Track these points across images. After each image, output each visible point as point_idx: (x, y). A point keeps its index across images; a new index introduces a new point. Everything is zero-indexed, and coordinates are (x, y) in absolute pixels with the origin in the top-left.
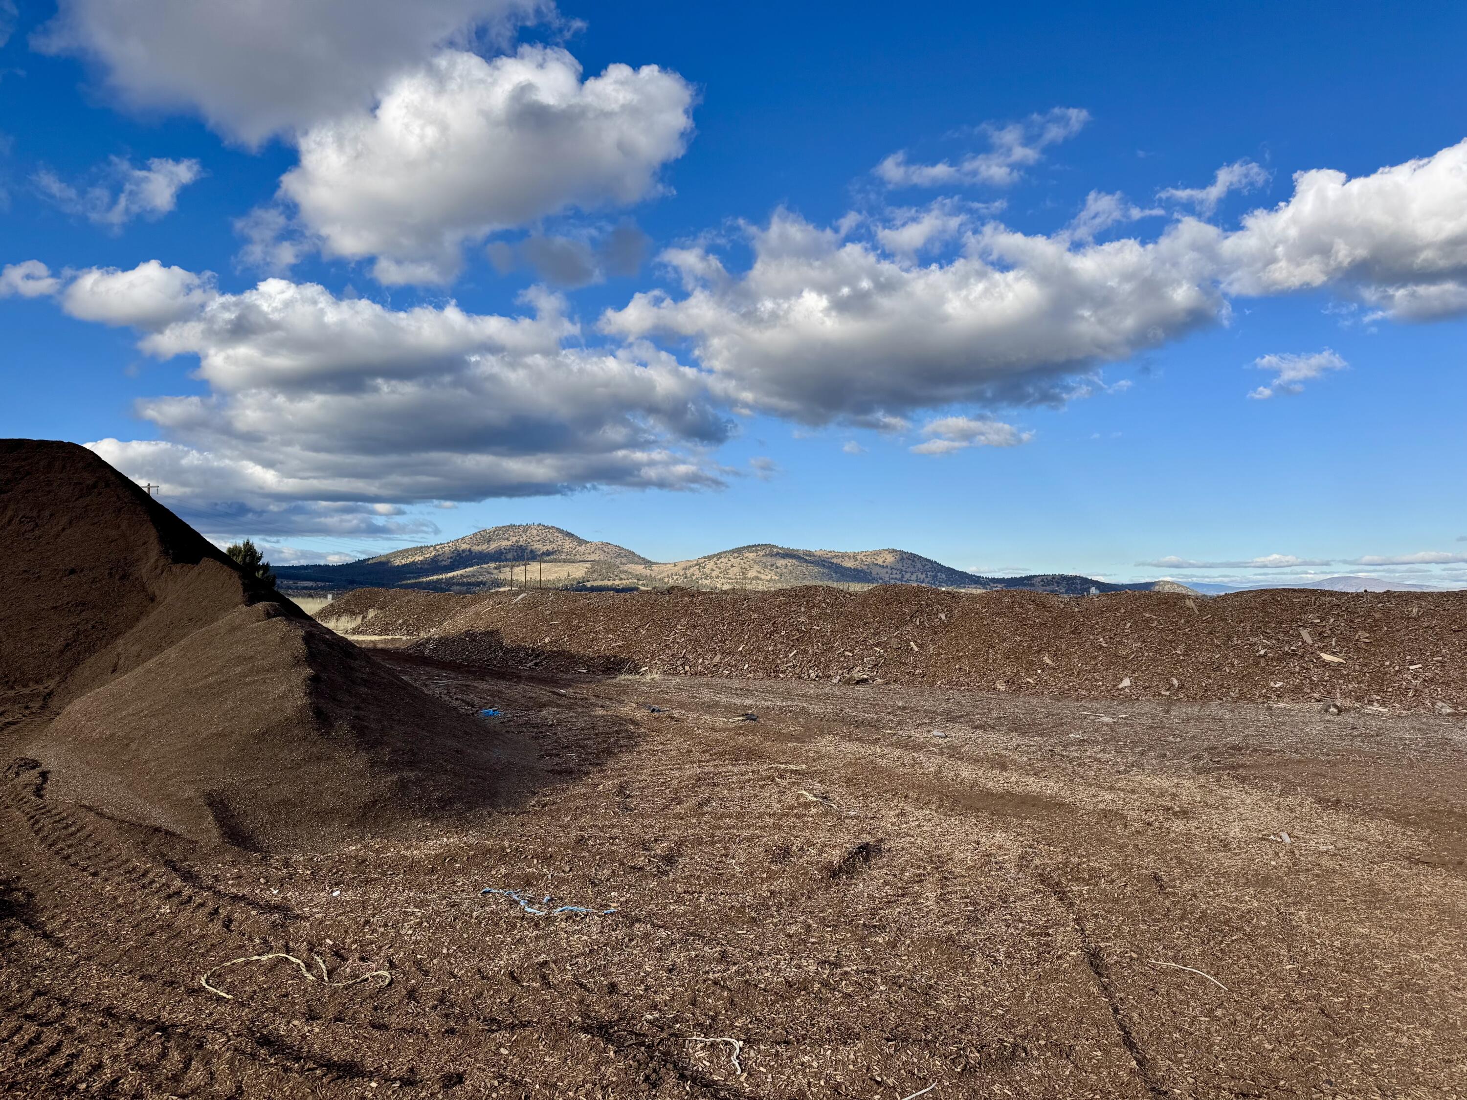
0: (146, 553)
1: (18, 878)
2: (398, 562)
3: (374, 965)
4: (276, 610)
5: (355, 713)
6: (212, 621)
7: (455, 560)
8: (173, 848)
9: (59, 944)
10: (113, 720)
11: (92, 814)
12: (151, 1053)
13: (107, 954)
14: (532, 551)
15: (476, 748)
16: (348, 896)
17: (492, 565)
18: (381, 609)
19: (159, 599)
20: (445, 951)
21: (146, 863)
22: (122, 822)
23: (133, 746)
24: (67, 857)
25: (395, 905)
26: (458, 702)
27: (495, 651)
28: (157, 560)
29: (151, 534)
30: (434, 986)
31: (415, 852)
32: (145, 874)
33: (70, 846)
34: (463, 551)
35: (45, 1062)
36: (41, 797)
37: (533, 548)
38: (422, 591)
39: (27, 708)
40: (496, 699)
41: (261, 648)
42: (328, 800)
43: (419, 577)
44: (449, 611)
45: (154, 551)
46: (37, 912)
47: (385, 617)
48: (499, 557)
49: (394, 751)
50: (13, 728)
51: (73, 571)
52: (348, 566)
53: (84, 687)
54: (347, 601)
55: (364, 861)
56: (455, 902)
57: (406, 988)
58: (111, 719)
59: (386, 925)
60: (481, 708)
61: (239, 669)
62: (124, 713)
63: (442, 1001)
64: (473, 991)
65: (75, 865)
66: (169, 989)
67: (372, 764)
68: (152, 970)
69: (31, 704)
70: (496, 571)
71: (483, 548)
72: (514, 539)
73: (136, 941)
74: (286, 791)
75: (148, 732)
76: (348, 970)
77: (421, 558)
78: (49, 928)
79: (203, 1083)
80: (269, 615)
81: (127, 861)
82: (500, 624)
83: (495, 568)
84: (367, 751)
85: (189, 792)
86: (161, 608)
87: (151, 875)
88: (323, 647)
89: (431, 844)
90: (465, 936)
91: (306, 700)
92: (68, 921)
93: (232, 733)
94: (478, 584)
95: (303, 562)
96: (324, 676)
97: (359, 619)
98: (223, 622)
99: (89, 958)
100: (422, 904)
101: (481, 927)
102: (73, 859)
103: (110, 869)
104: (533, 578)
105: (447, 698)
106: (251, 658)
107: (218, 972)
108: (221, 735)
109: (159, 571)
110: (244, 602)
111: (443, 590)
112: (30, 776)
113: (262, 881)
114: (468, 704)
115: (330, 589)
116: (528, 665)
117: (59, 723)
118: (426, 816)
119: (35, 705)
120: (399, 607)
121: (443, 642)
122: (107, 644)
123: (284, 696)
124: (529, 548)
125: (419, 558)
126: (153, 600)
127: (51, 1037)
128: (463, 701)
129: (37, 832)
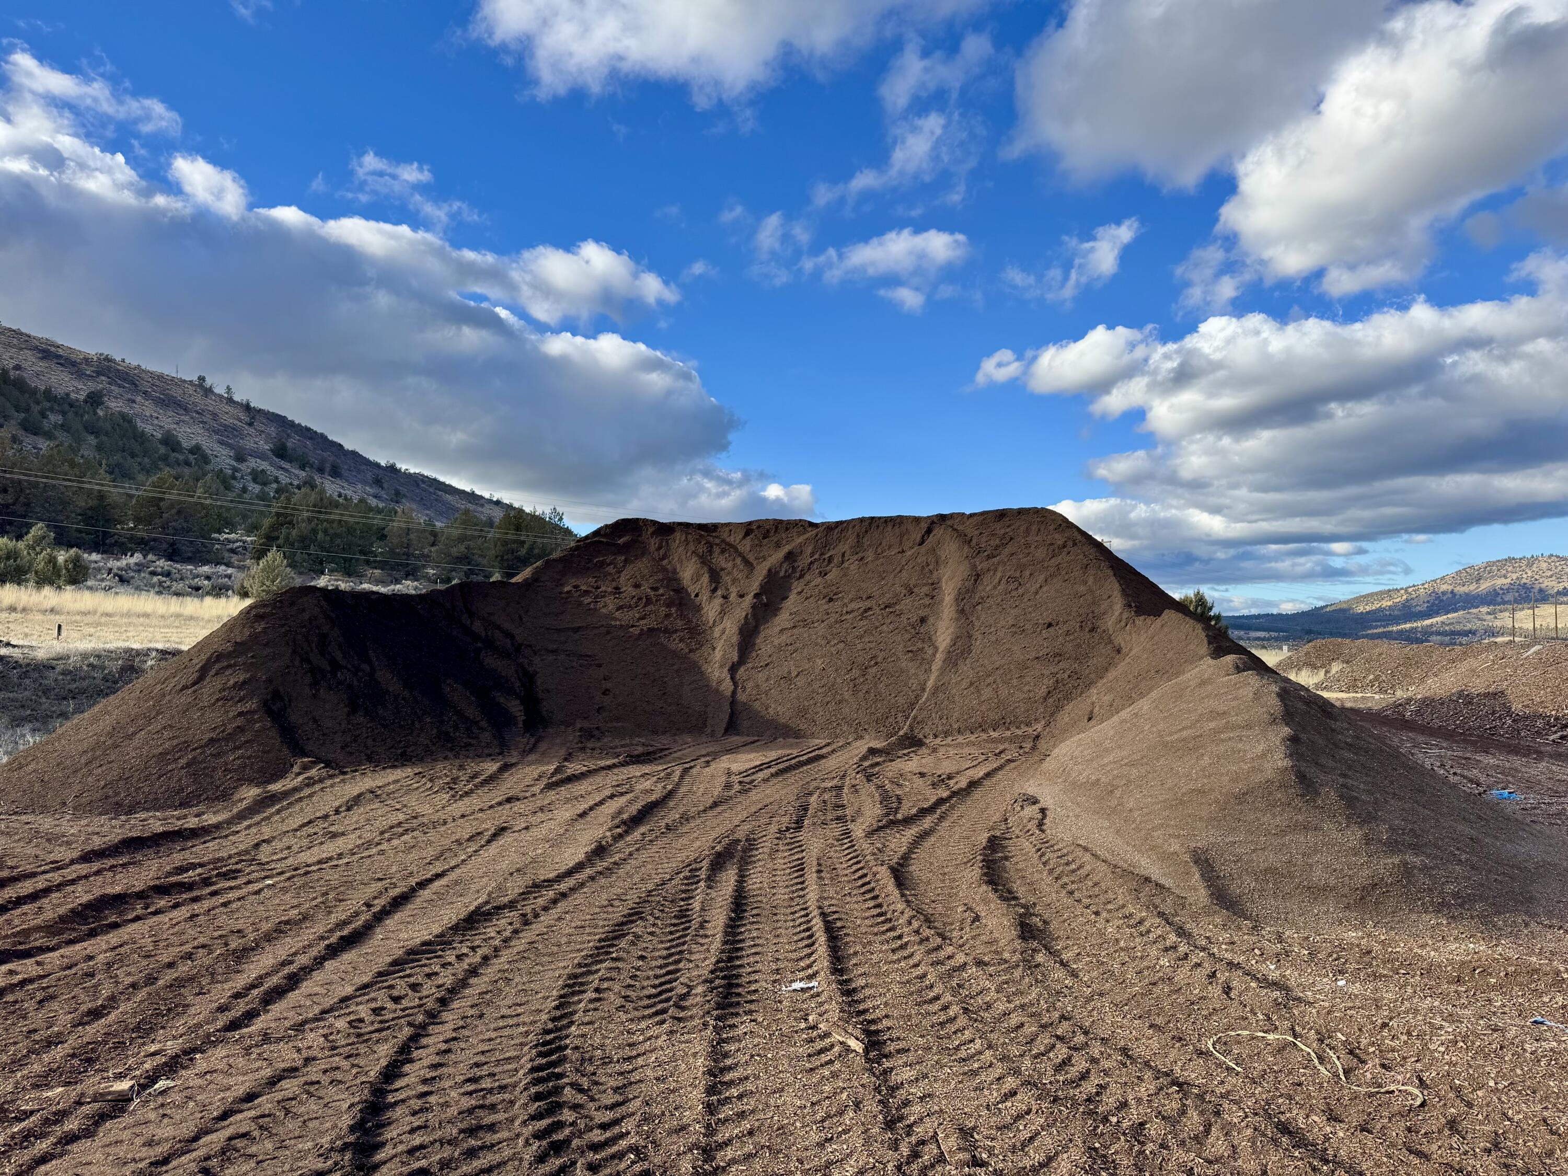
0: (1111, 607)
1: (1034, 904)
2: (1361, 609)
3: (1399, 1078)
4: (1244, 663)
5: (1341, 780)
6: (1177, 674)
7: (1433, 604)
8: (1164, 900)
9: (1074, 974)
10: (1096, 765)
11: (1088, 854)
12: (1171, 1107)
13: (1116, 994)
14: (1541, 590)
15: (1496, 838)
16: (1356, 988)
17: (1484, 609)
18: (1347, 662)
19: (1124, 651)
20: (1492, 1083)
21: (1140, 911)
22: (1115, 866)
23: (1118, 793)
24: (1071, 893)
25: (1416, 1012)
26: (1456, 778)
27: (1500, 718)
28: (1121, 613)
29: (1113, 590)
30: (1481, 1123)
31: (1432, 953)
32: (1141, 922)
33: (1073, 882)
34: (1444, 593)
35: (1078, 1086)
36: (1043, 831)
37: (1543, 586)
38: (1392, 642)
39: (1021, 747)
40: (1510, 778)
41: (1234, 703)
42: (1318, 875)
43: (1388, 625)
44: (1432, 667)
45: (1118, 603)
46: (1053, 939)
47: (1353, 671)
48: (1493, 599)
49: (1392, 829)
50: (1013, 765)
51: (1050, 625)
52: (1303, 614)
53: (1065, 733)
54: (1307, 654)
55: (1369, 952)
56: (1496, 1025)
57: (1445, 1116)
58: (1095, 764)
59: (1409, 1033)
60: (1490, 787)
61: (1212, 725)
62: (1106, 760)
63: (1496, 1146)
64: (1538, 1144)
65: (1079, 901)
66: (1178, 1045)
67: (1368, 841)
68: (1160, 1021)
69: (1024, 745)
70: (1489, 617)
71: (1472, 588)
72: (1514, 576)
73: (1141, 988)
74: (1271, 859)
75: (1129, 781)
76: (1369, 1075)
77: (1389, 603)
78: (1064, 957)
79: (1226, 1154)
80: (1238, 670)
81: (1123, 906)
82: (1506, 683)
83: (1489, 613)
84: (1361, 825)
85: (1175, 846)
86: (1128, 660)
87: (1147, 924)
88: (1300, 705)
89: (1453, 947)
90: (1519, 1072)
91: (1287, 763)
92: (1079, 954)
93: (1212, 790)
94: (1466, 633)
95: (1254, 611)
96: (1303, 736)
97: (1322, 673)
98: (1191, 675)
99: (1101, 995)
100: (1451, 1018)
101: (1540, 1066)
102: (1077, 895)
103: (1109, 911)
104: (1544, 624)
105: (1442, 772)
106: (1224, 713)
107: (1224, 1040)
108: (1201, 792)
109: (1123, 624)
110: (1210, 655)
111: (1419, 641)
112: (1031, 811)
113: (1256, 951)
114: (1471, 781)
115: (1286, 639)
116: (1551, 738)
117: (1049, 764)
118: (1439, 912)
119: (1028, 745)
120: (1368, 661)
121: (1427, 703)
122: (1082, 693)
123: (1263, 756)
124: (1537, 587)
125: (1386, 603)
126: (1119, 651)
127: (1080, 1064)
128: (1462, 776)
129: (1045, 864)
